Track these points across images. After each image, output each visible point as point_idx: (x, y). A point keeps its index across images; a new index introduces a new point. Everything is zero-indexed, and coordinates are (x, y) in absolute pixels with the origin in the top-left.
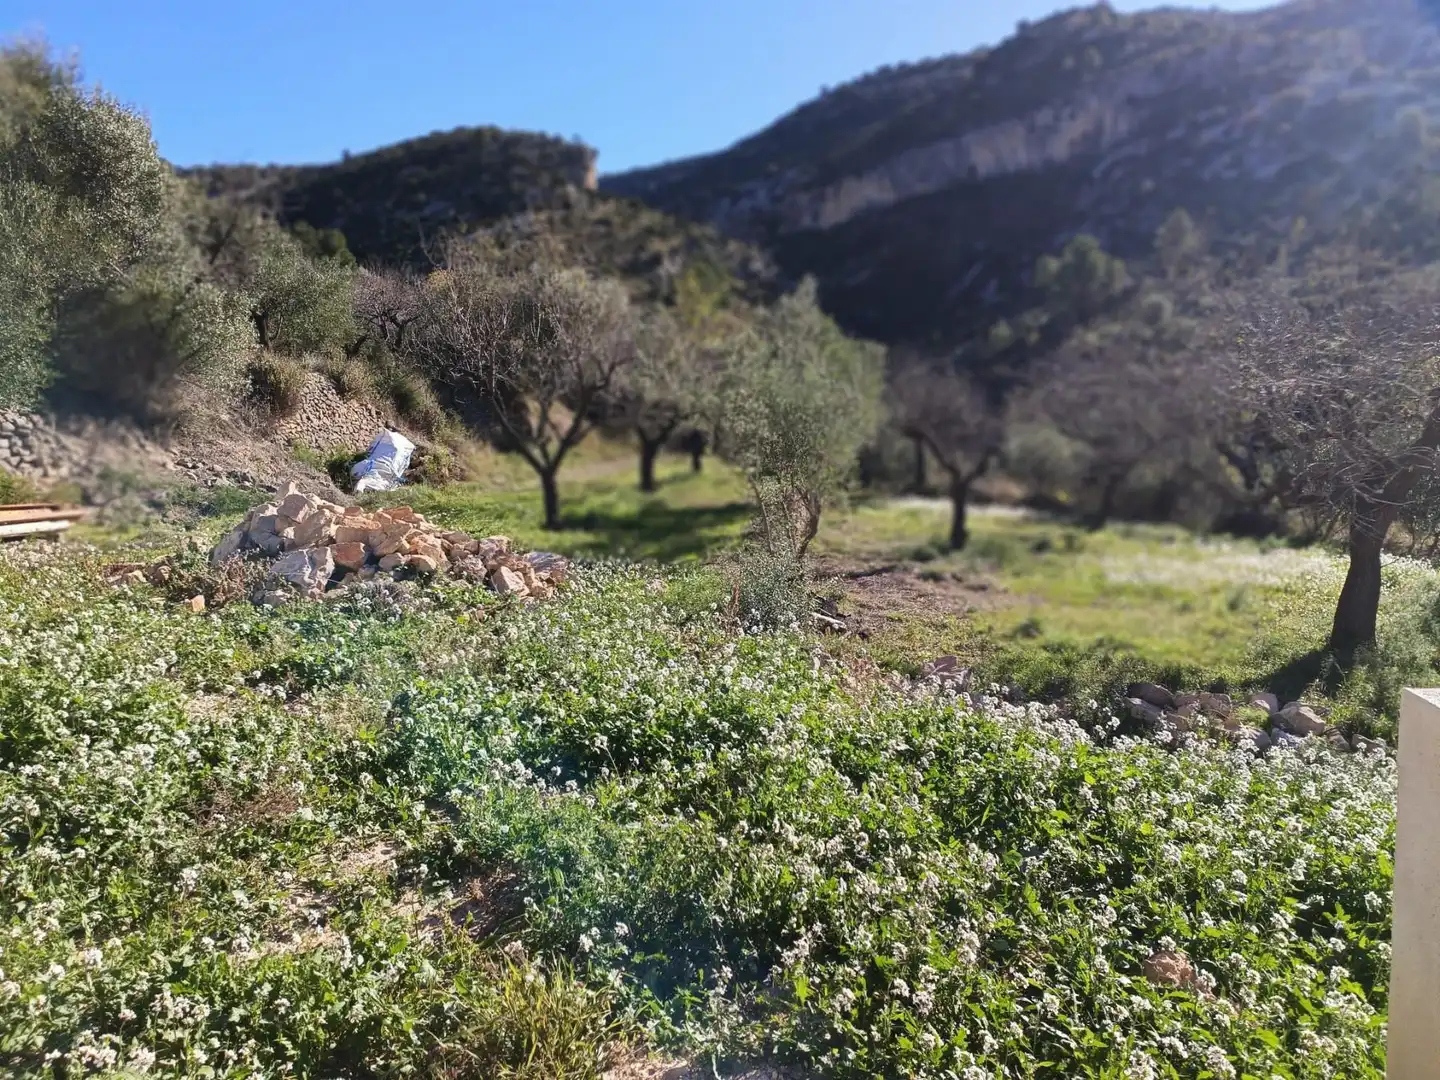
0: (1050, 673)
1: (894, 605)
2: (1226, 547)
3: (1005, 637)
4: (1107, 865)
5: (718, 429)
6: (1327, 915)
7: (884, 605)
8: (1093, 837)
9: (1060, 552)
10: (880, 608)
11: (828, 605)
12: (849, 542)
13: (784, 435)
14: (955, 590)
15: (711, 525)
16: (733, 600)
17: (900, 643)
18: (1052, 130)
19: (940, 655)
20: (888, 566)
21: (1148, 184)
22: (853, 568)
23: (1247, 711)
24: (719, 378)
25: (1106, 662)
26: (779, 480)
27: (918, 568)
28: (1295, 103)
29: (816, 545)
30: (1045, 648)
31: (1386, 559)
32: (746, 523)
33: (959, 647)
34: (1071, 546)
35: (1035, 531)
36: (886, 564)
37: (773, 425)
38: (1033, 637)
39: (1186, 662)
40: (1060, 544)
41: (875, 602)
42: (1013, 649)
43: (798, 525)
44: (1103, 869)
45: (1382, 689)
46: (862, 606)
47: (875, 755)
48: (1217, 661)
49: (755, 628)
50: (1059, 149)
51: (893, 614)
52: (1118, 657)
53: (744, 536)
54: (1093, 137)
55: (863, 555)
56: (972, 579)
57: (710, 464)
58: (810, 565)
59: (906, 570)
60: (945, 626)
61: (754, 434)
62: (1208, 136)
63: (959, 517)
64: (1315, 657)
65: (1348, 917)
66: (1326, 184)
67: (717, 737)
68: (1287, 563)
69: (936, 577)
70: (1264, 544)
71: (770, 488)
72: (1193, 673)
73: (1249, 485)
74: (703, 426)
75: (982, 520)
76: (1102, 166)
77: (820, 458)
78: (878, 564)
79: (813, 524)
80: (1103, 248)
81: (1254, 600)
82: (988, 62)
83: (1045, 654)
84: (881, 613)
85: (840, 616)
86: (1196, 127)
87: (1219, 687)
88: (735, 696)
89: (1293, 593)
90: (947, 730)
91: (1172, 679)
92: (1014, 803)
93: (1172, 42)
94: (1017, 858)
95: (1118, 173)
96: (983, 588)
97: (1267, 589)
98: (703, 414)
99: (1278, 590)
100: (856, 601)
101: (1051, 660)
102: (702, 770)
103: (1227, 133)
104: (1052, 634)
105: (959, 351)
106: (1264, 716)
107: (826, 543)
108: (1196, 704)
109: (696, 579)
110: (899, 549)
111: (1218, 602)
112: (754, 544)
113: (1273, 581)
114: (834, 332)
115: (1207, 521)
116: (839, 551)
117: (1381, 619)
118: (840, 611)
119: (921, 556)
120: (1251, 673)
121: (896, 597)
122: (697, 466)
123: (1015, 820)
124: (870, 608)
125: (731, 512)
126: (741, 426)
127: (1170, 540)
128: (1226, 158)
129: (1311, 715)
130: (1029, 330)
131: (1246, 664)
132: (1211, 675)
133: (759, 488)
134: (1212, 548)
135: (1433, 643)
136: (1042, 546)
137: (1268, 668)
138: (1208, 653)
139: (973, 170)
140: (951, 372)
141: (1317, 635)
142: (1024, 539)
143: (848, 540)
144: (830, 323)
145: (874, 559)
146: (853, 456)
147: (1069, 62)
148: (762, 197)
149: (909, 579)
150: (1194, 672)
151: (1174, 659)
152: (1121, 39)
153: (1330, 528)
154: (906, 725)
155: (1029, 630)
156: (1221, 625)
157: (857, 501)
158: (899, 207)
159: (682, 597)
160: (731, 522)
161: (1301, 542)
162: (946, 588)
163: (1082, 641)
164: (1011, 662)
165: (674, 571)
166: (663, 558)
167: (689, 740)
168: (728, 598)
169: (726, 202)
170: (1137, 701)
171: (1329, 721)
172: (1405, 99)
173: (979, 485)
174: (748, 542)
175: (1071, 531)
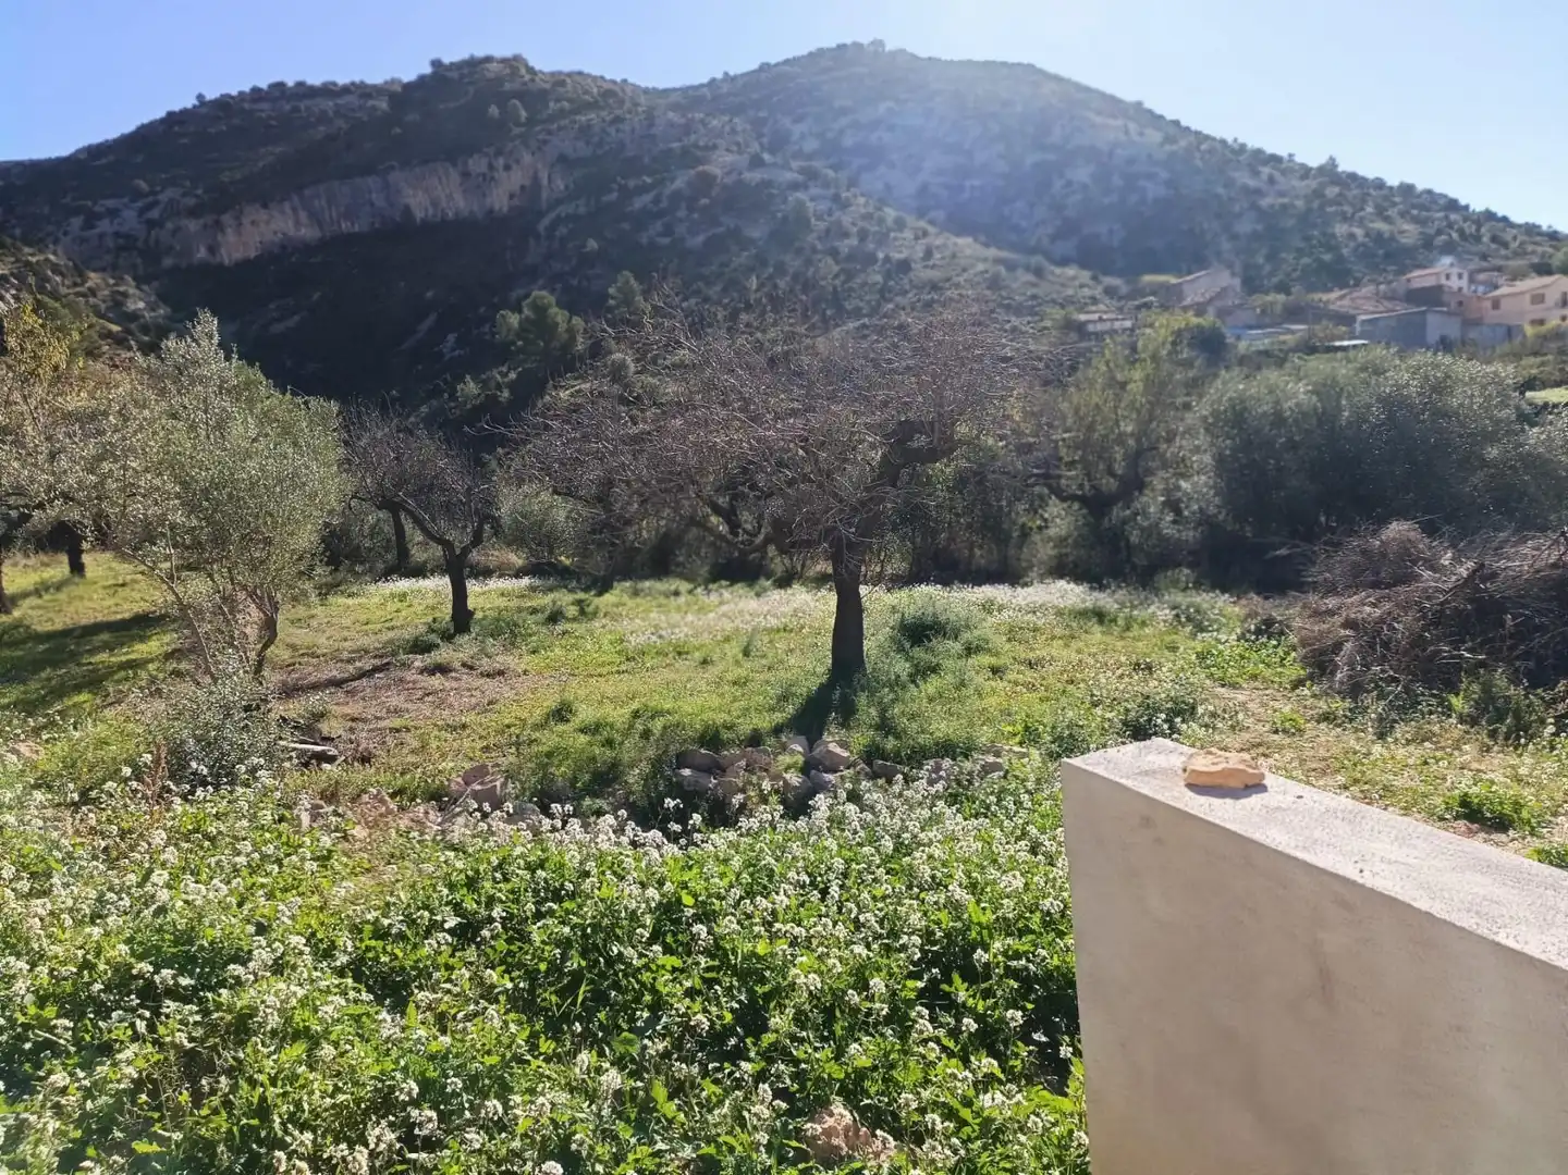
0: (594, 759)
1: (397, 712)
2: (726, 595)
3: (538, 727)
4: (732, 1010)
5: (99, 516)
6: (945, 987)
7: (383, 714)
8: (707, 975)
9: (574, 619)
10: (377, 718)
11: (308, 728)
12: (323, 643)
13: (209, 520)
14: (467, 679)
15: (109, 647)
16: (157, 761)
17: (411, 759)
18: (488, 179)
19: (468, 765)
20: (383, 663)
21: (592, 244)
22: (335, 673)
23: (785, 759)
24: (91, 449)
25: (646, 734)
26: (210, 576)
27: (419, 661)
28: (707, 180)
29: (278, 652)
30: (582, 731)
31: (863, 590)
32: (167, 638)
33: (486, 749)
34: (584, 613)
35: (545, 600)
36: (377, 662)
37: (191, 508)
38: (568, 721)
39: (721, 718)
40: (572, 611)
41: (371, 712)
42: (548, 739)
43: (248, 630)
44: (729, 1017)
45: (883, 712)
46: (353, 720)
47: (415, 946)
48: (746, 711)
49: (199, 792)
50: (499, 200)
51: (397, 723)
52: (657, 725)
53: (168, 656)
54: (532, 189)
55: (345, 655)
56: (485, 664)
57: (97, 563)
58: (272, 678)
59: (405, 666)
60: (464, 726)
61: (162, 519)
62: (639, 203)
63: (460, 595)
64: (824, 689)
65: (966, 985)
66: (742, 259)
67: (151, 996)
68: (780, 603)
69: (442, 669)
70: (757, 588)
71: (197, 588)
72: (728, 728)
73: (734, 532)
74: (75, 515)
75: (484, 595)
76: (546, 221)
77: (268, 542)
78: (367, 664)
79: (269, 628)
80: (558, 304)
81: (761, 642)
82: (405, 96)
83: (583, 739)
84: (382, 724)
85: (327, 740)
86: (627, 194)
87: (755, 740)
88: (178, 918)
89: (791, 631)
90: (506, 880)
91: (712, 738)
92: (610, 962)
93: (593, 106)
94: (629, 1042)
95: (562, 231)
96: (501, 673)
97: (770, 631)
98: (66, 497)
99: (778, 631)
100: (344, 716)
101: (590, 744)
102: (132, 1061)
103: (657, 200)
104: (585, 714)
105: (424, 409)
106: (800, 759)
107: (293, 647)
108: (743, 763)
109: (93, 730)
110: (391, 642)
111: (733, 650)
112: (184, 666)
113: (773, 622)
114: (264, 386)
115: (704, 571)
116: (314, 655)
117: (867, 645)
118: (325, 733)
119: (420, 647)
120: (778, 717)
121: (396, 700)
122: (77, 567)
123: (616, 986)
124: (365, 721)
125: (142, 624)
126: (137, 509)
127: (677, 593)
128: (659, 226)
129: (838, 750)
130: (499, 387)
131: (772, 709)
132: (745, 728)
133: (180, 589)
134: (714, 597)
135: (907, 660)
136: (555, 617)
137: (790, 709)
138: (736, 704)
139: (407, 210)
140: (422, 433)
141: (821, 669)
142: (534, 611)
143: (322, 640)
144: (256, 374)
145: (360, 659)
146: (315, 538)
147: (494, 111)
148: (130, 219)
149: (410, 676)
150: (730, 727)
151: (708, 716)
152: (543, 95)
153: (803, 566)
154: (452, 887)
155: (561, 713)
156: (742, 672)
157: (326, 591)
158: (323, 245)
159: (70, 765)
160: (143, 639)
161: (784, 582)
162: (456, 679)
163: (619, 715)
164: (549, 755)
165: (52, 724)
166: (29, 707)
167: (104, 1011)
168: (148, 758)
169: (76, 222)
170: (687, 772)
171: (851, 752)
172: (795, 186)
173: (475, 556)
174: (172, 665)
175: (581, 595)
